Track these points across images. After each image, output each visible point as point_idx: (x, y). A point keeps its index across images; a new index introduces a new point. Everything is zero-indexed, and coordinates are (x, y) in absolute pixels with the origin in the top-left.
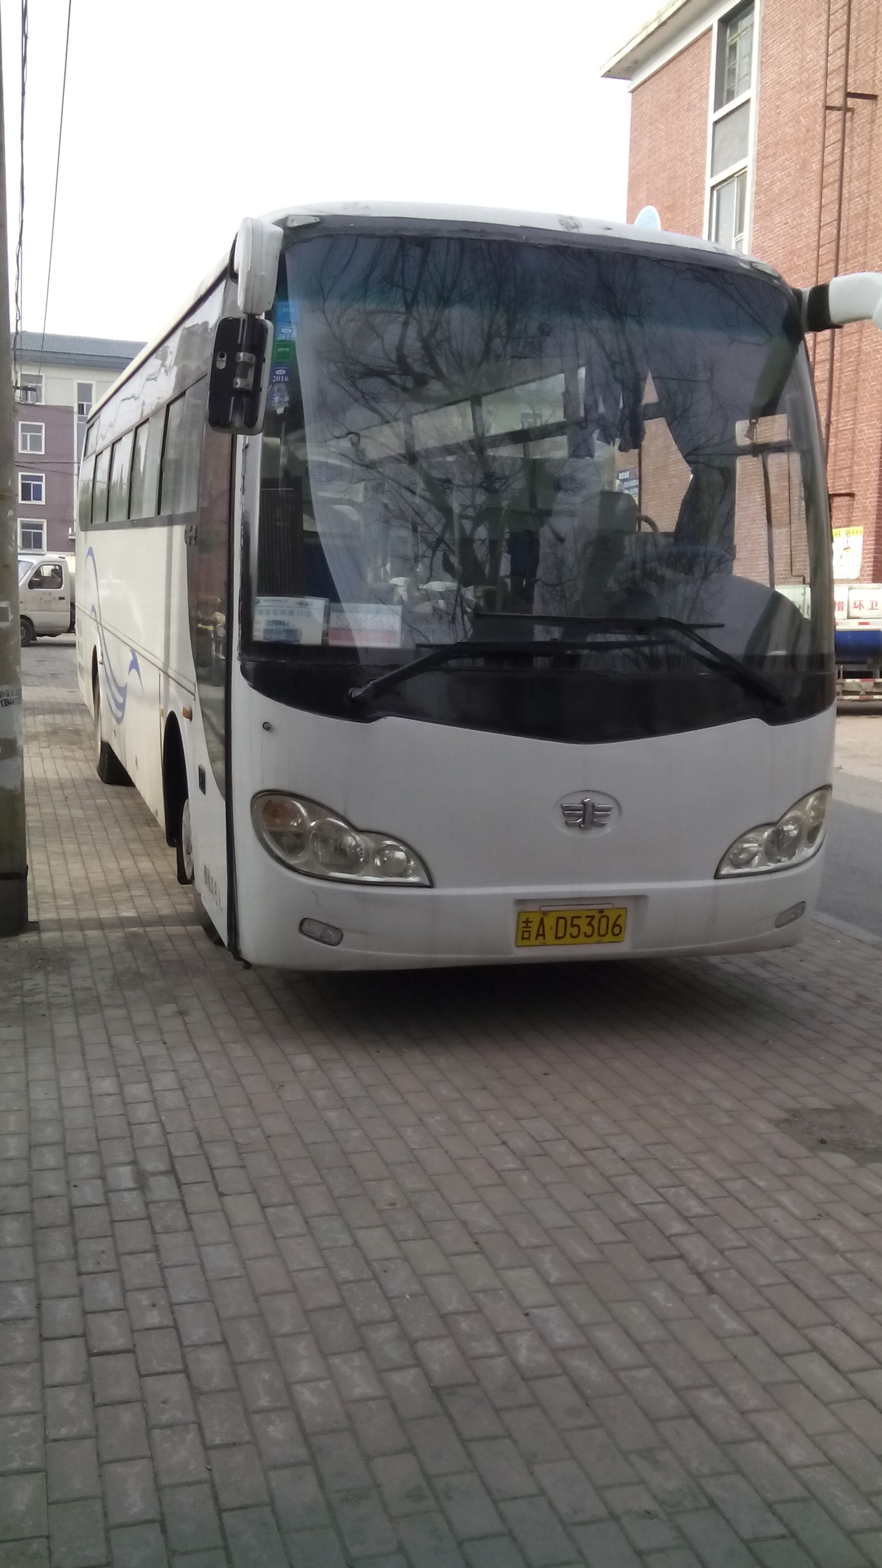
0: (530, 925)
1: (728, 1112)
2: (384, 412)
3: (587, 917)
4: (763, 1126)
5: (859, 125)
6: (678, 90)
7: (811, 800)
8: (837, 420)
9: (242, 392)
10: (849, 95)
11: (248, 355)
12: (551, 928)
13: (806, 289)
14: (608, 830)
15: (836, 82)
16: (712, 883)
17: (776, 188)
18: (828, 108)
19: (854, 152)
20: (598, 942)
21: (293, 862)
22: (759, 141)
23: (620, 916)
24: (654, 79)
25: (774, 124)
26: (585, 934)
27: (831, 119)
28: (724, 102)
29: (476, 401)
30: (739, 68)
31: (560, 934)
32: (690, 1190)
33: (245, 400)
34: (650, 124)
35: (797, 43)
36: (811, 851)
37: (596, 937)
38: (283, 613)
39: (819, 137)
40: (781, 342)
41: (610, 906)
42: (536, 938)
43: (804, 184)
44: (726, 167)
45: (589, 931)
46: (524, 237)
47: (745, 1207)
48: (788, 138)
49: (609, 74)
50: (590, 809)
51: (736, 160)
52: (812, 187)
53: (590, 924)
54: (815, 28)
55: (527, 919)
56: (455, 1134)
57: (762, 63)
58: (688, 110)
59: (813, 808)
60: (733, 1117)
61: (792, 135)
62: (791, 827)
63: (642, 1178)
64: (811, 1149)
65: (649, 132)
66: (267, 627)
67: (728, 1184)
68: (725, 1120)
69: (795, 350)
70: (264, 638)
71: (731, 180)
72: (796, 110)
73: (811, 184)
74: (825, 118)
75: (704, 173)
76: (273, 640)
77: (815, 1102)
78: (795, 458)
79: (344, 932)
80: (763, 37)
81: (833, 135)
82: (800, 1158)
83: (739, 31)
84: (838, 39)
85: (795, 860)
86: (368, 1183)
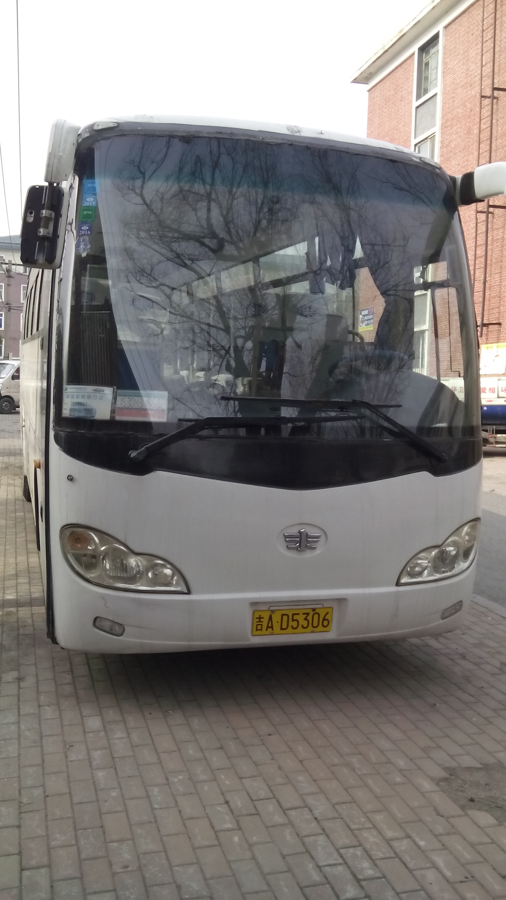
0: (262, 620)
1: (401, 771)
2: (198, 269)
3: (304, 614)
4: (427, 785)
5: (501, 107)
6: (395, 90)
7: (466, 529)
8: (490, 280)
9: (44, 238)
10: (495, 89)
11: (49, 212)
12: (278, 622)
13: (459, 177)
14: (318, 552)
15: (487, 82)
16: (394, 589)
17: (452, 145)
18: (482, 97)
19: (499, 123)
20: (313, 632)
21: (88, 576)
22: (443, 117)
23: (327, 613)
24: (381, 83)
25: (451, 108)
26: (302, 626)
27: (485, 104)
28: (422, 95)
29: (256, 260)
30: (431, 75)
31: (284, 626)
32: (365, 850)
33: (46, 244)
34: (379, 109)
35: (464, 60)
36: (466, 564)
37: (310, 628)
38: (83, 397)
39: (478, 114)
40: (440, 210)
41: (320, 606)
42: (267, 630)
43: (469, 142)
44: (423, 133)
45: (305, 624)
46: (261, 138)
47: (407, 868)
48: (459, 115)
49: (355, 81)
50: (304, 538)
51: (429, 129)
52: (473, 144)
53: (306, 619)
54: (474, 52)
55: (260, 616)
56: (191, 794)
57: (444, 72)
58: (401, 101)
59: (467, 534)
60: (405, 776)
61: (461, 113)
62: (451, 548)
63: (328, 838)
64: (463, 807)
65: (379, 114)
66: (71, 407)
67: (395, 844)
68: (399, 779)
69: (451, 217)
70: (70, 415)
71: (425, 141)
72: (464, 99)
73: (473, 142)
74: (481, 103)
75: (410, 137)
76: (76, 416)
77: (467, 761)
78: (453, 291)
79: (125, 627)
80: (444, 57)
81: (486, 112)
82: (453, 817)
83: (431, 54)
84: (487, 57)
85: (454, 572)
86: (111, 844)
